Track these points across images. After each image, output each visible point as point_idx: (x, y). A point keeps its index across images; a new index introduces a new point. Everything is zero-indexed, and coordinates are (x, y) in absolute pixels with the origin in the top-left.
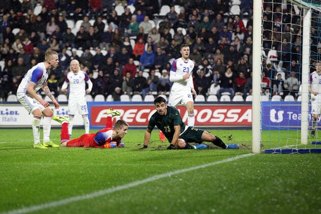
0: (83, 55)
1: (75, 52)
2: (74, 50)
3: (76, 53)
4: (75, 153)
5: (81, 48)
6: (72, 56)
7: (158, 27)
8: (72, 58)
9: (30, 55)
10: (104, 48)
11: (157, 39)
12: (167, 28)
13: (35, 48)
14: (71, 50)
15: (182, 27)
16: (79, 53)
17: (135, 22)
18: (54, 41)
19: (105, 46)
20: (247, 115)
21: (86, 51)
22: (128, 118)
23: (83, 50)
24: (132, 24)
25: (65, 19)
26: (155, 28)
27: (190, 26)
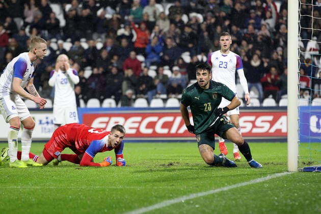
0: (71, 48)
1: (62, 45)
2: (60, 42)
3: (62, 47)
4: (63, 173)
5: (69, 40)
6: (59, 49)
7: (167, 12)
8: (58, 53)
9: (4, 49)
10: (99, 40)
11: (165, 27)
12: (178, 14)
13: (10, 40)
14: (56, 42)
15: (198, 11)
16: (67, 46)
17: (138, 6)
18: (34, 31)
19: (99, 37)
20: (281, 124)
21: (76, 43)
22: (130, 128)
23: (73, 42)
24: (134, 9)
25: (49, 2)
26: (163, 13)
27: (208, 11)
